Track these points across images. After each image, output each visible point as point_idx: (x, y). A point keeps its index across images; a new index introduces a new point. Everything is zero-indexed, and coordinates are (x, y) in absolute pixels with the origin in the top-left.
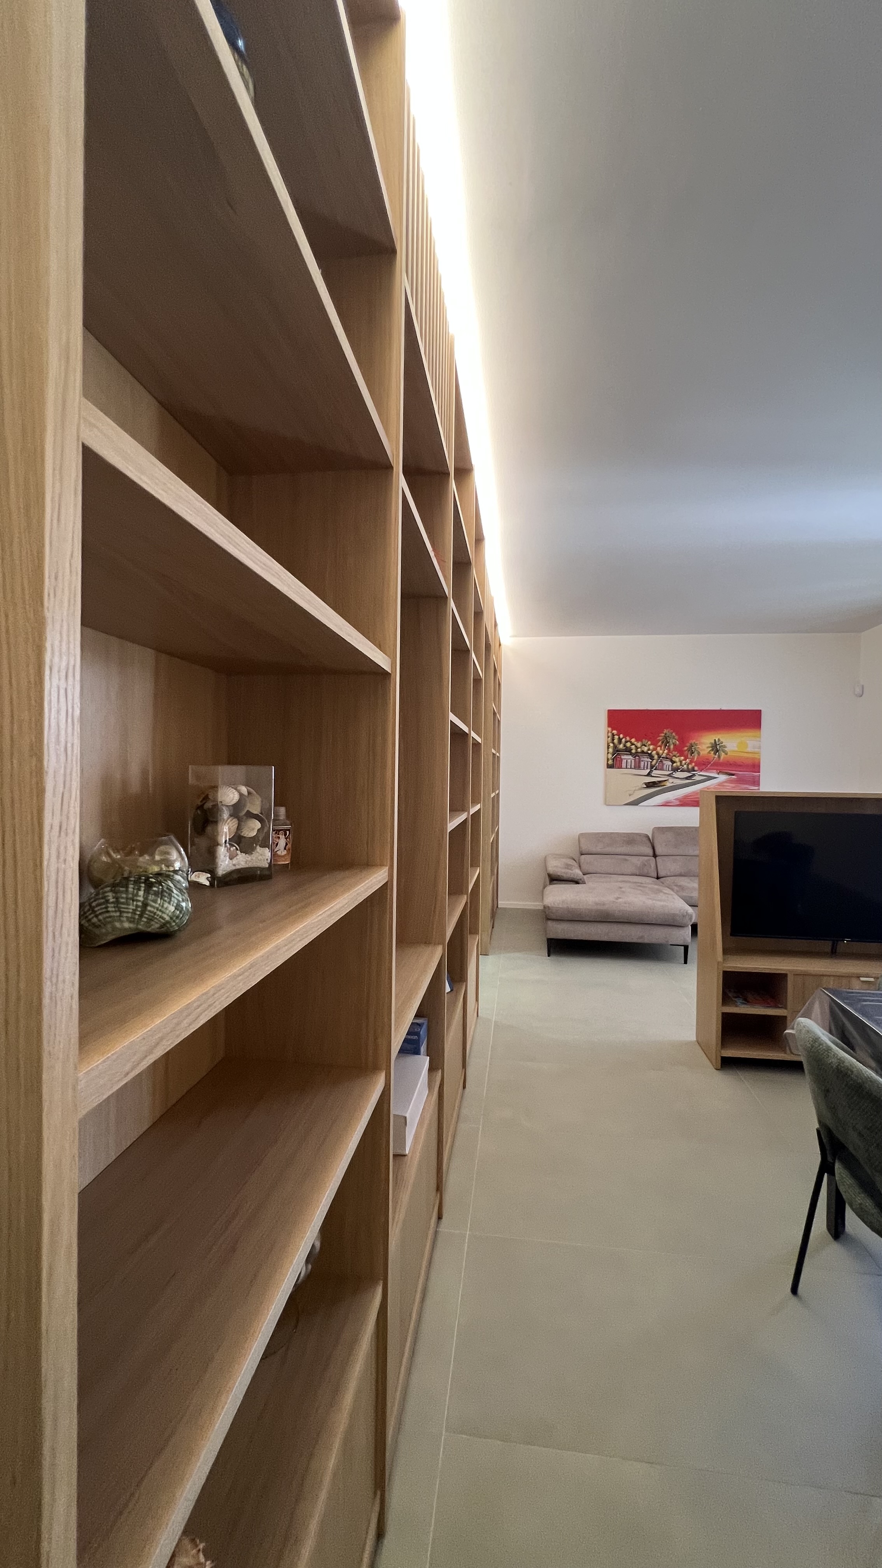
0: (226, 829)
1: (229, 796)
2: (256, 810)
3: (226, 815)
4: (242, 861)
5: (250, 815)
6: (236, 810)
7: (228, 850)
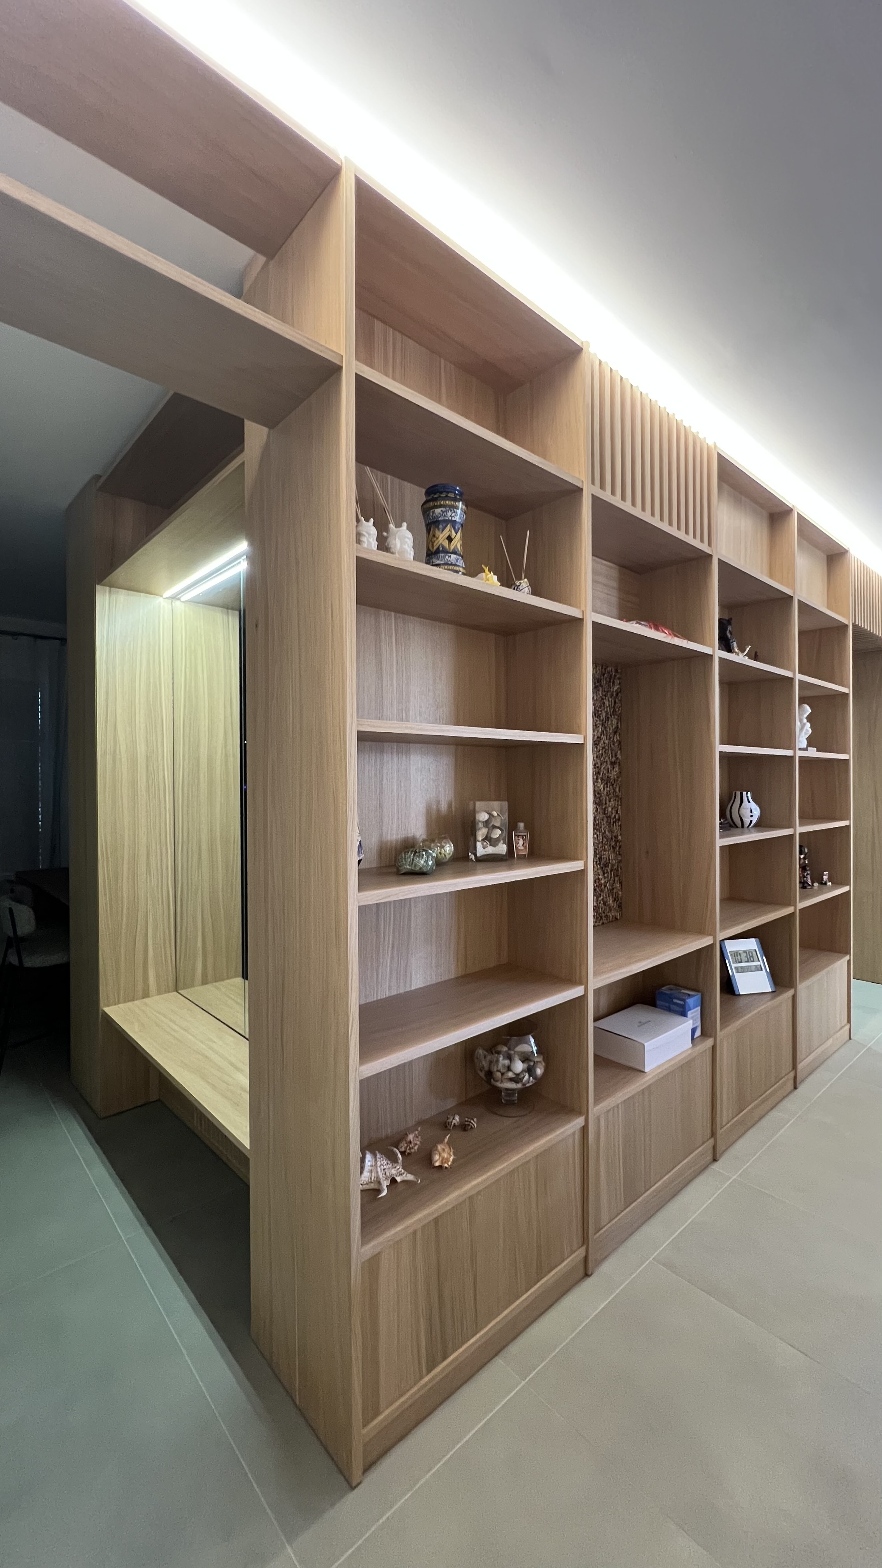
0: (481, 833)
1: (483, 817)
2: (498, 824)
3: (481, 825)
4: (490, 850)
5: (494, 827)
6: (486, 823)
7: (482, 844)
